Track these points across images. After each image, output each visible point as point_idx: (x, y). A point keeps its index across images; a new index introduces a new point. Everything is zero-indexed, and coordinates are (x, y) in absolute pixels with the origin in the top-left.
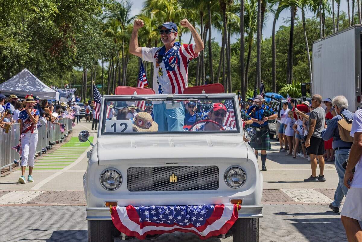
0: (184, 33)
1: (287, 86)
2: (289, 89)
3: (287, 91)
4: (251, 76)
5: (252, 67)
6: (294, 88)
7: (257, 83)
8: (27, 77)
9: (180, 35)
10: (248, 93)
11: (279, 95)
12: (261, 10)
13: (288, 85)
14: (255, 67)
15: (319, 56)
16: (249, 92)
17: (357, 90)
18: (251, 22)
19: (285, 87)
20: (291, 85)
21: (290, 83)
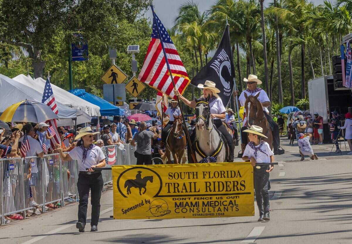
0: (210, 50)
1: (302, 101)
2: (303, 102)
3: (302, 104)
4: (275, 87)
5: (275, 78)
6: (306, 101)
7: (280, 97)
8: (126, 107)
9: (206, 53)
10: (272, 106)
11: (295, 108)
12: (280, 37)
13: (302, 99)
14: (278, 78)
15: (311, 89)
16: (274, 106)
17: (327, 108)
18: (271, 47)
19: (300, 101)
20: (304, 99)
21: (304, 98)
